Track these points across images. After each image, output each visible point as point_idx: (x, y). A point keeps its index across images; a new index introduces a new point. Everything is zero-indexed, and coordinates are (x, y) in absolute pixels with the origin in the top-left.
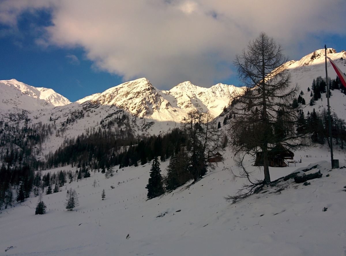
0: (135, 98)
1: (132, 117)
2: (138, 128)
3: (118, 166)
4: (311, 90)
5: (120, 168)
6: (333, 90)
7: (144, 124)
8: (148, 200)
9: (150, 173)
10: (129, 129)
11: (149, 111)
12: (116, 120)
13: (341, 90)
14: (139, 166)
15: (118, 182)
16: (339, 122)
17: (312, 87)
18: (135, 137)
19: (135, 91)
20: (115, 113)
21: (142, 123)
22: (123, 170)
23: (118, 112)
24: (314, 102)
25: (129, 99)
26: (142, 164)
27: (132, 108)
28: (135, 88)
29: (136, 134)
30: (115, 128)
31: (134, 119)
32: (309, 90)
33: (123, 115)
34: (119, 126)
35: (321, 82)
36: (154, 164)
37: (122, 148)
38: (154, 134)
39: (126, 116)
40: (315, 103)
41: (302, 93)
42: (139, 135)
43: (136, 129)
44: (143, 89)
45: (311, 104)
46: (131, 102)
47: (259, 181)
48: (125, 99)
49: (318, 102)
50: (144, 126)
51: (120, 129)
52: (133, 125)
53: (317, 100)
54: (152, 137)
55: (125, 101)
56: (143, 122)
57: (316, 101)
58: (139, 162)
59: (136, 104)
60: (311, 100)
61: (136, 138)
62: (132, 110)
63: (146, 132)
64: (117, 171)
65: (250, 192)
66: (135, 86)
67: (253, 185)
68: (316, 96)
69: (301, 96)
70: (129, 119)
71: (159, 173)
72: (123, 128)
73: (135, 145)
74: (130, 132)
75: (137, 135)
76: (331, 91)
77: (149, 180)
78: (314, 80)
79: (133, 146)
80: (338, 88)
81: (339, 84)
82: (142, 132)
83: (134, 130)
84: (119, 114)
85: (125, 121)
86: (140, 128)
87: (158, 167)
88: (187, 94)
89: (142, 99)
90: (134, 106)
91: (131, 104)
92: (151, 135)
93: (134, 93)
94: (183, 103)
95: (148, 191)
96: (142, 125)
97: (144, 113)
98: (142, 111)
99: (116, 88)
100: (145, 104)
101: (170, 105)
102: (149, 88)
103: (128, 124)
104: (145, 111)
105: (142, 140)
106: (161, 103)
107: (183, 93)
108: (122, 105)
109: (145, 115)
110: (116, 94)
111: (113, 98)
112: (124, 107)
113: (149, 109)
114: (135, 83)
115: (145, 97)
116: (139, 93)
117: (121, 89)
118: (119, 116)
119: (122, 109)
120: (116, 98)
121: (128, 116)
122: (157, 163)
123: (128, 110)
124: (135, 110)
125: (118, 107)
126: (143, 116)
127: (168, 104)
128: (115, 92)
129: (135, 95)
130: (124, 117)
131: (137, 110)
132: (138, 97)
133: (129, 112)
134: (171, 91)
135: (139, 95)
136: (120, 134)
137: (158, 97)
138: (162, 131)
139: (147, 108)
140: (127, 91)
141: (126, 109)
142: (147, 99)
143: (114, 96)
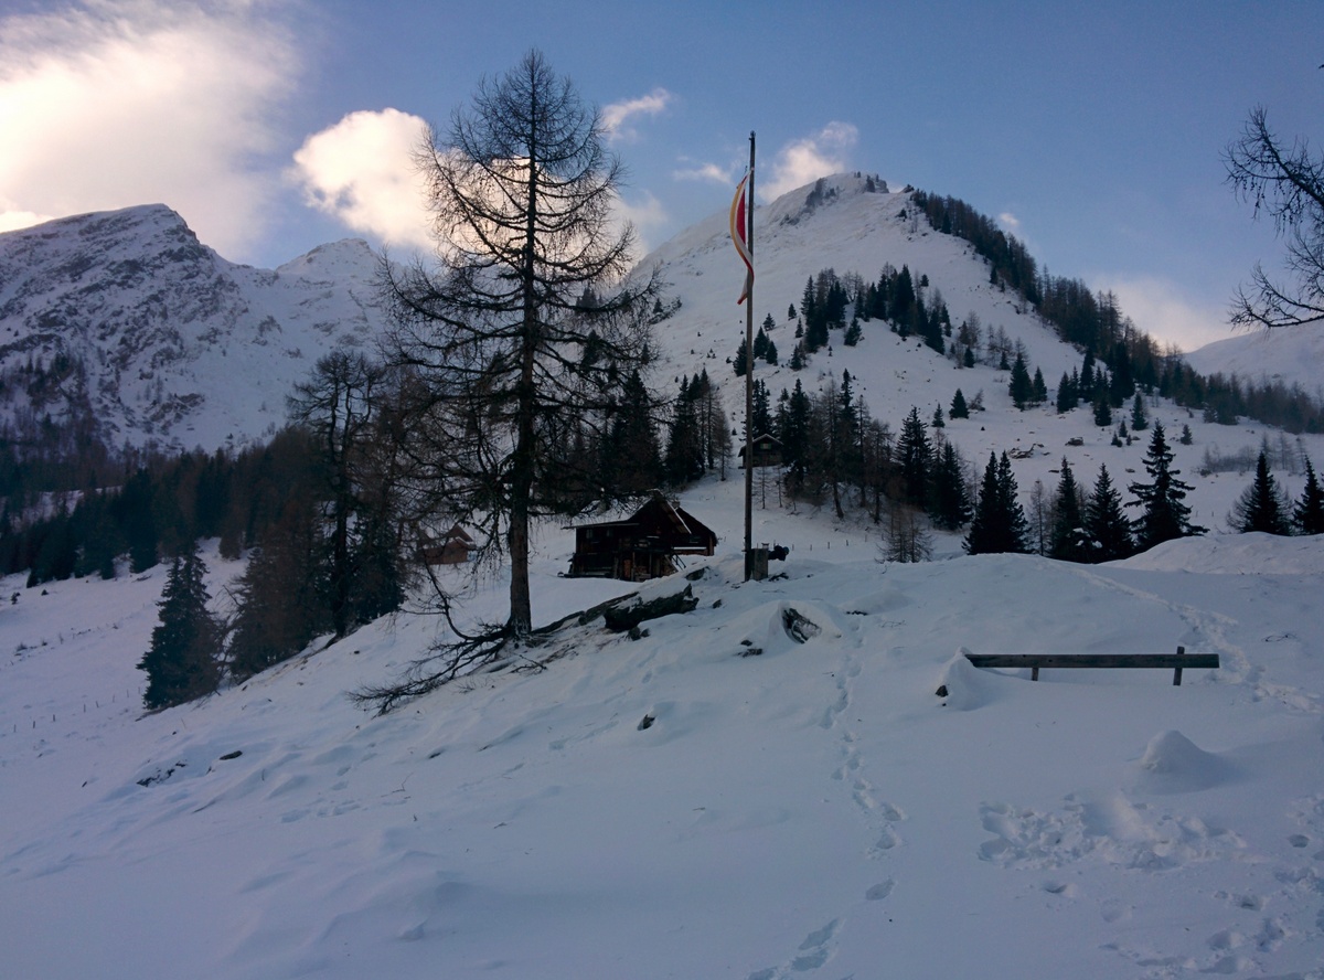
0: (114, 287)
1: (99, 369)
2: (130, 417)
3: (24, 578)
4: (799, 312)
5: (32, 583)
6: (866, 320)
7: (155, 403)
8: (145, 716)
9: (161, 604)
10: (84, 421)
11: (182, 348)
12: (25, 376)
13: (891, 321)
14: (121, 580)
15: (18, 644)
16: (872, 429)
17: (802, 306)
18: (113, 455)
19: (118, 256)
20: (19, 347)
21: (147, 397)
22: (45, 593)
23: (32, 342)
24: (805, 359)
25: (89, 290)
26: (137, 568)
27: (103, 331)
28: (116, 243)
29: (119, 441)
30: (16, 411)
31: (109, 379)
32: (792, 313)
33: (58, 356)
34: (37, 404)
35: (832, 289)
36: (181, 568)
37: (47, 498)
38: (198, 447)
39: (74, 360)
40: (807, 363)
41: (769, 323)
42: (132, 448)
43: (119, 419)
44: (155, 252)
45: (796, 364)
46: (99, 304)
47: (487, 626)
48: (67, 287)
49: (818, 359)
50: (158, 408)
51: (40, 417)
52: (106, 402)
53: (815, 351)
54: (186, 459)
55: (67, 297)
56: (153, 391)
57: (812, 356)
58: (125, 559)
59: (119, 313)
60: (796, 351)
61: (119, 458)
62: (103, 338)
63: (167, 434)
64: (14, 600)
65: (450, 669)
66: (120, 236)
67: (466, 644)
68: (814, 339)
69: (765, 334)
70: (88, 374)
71: (202, 607)
72: (56, 411)
73: (108, 489)
74: (87, 432)
75: (121, 448)
76: (861, 322)
77: (155, 635)
78: (811, 281)
79: (99, 490)
80: (881, 316)
81: (887, 303)
82: (147, 437)
83: (107, 423)
84: (37, 352)
85: (69, 384)
86: (139, 416)
87: (197, 582)
88: (350, 292)
89: (149, 293)
90: (112, 322)
91: (98, 312)
92: (183, 449)
93: (113, 267)
94: (333, 326)
95: (150, 678)
96: (147, 404)
97: (160, 354)
98: (146, 344)
99: (28, 238)
100: (164, 315)
101: (275, 330)
102: (181, 250)
103: (79, 398)
104: (165, 345)
105: (144, 468)
106: (235, 321)
107: (333, 284)
108: (53, 311)
109: (162, 363)
110: (23, 264)
111: (10, 279)
112: (62, 323)
113: (182, 341)
114: (119, 221)
115: (164, 288)
116: (134, 266)
117: (50, 241)
118: (39, 362)
119: (51, 331)
120: (22, 279)
121: (81, 363)
122: (195, 566)
123: (81, 336)
124: (118, 337)
125: (34, 321)
126: (153, 367)
127: (269, 324)
128: (17, 253)
129: (119, 272)
130: (64, 365)
131: (123, 341)
132: (130, 282)
133: (87, 345)
134: (280, 272)
135: (137, 275)
136: (40, 437)
137: (223, 291)
138: (237, 437)
139: (175, 336)
140: (80, 253)
141: (72, 330)
142: (172, 294)
143: (17, 272)
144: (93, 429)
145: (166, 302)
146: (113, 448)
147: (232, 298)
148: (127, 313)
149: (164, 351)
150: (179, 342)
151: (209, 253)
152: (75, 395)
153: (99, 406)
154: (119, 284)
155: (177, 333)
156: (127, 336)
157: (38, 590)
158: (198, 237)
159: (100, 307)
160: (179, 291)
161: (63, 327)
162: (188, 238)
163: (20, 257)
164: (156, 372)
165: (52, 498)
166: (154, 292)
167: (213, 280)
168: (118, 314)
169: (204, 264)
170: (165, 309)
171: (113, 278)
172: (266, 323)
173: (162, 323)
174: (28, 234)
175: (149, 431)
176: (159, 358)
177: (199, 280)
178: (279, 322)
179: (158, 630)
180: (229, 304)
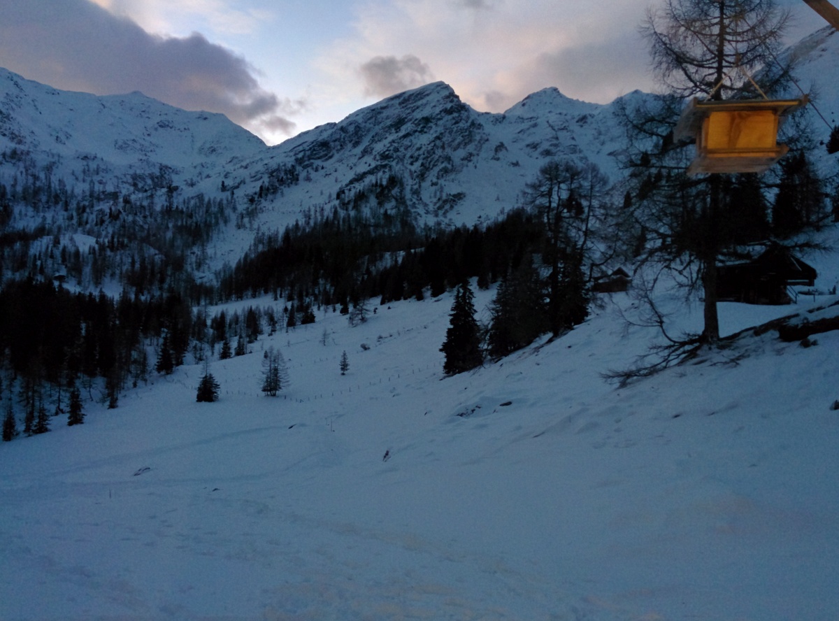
0: (417, 134)
1: (410, 182)
2: (427, 208)
3: (379, 300)
5: (383, 303)
7: (439, 199)
8: (444, 378)
9: (451, 315)
10: (404, 212)
11: (453, 166)
12: (374, 188)
14: (426, 301)
15: (378, 336)
18: (418, 230)
19: (418, 115)
20: (371, 172)
21: (435, 196)
22: (389, 308)
23: (377, 169)
25: (405, 136)
26: (435, 295)
27: (412, 160)
28: (418, 108)
29: (421, 223)
30: (371, 208)
31: (415, 187)
33: (390, 176)
34: (380, 204)
36: (460, 295)
37: (387, 255)
38: (464, 224)
39: (398, 178)
42: (428, 226)
43: (421, 210)
44: (437, 110)
46: (409, 144)
47: (689, 335)
48: (393, 136)
50: (441, 202)
51: (382, 211)
52: (414, 200)
54: (458, 230)
55: (394, 142)
56: (438, 193)
58: (428, 289)
61: (422, 232)
62: (412, 164)
63: (446, 217)
64: (375, 311)
65: (664, 361)
66: (419, 103)
67: (673, 346)
70: (405, 185)
71: (472, 317)
72: (390, 207)
73: (417, 250)
74: (405, 219)
75: (423, 226)
77: (448, 332)
79: (413, 251)
82: (435, 219)
83: (415, 212)
84: (380, 174)
85: (395, 191)
86: (431, 207)
87: (470, 303)
88: (548, 122)
89: (435, 135)
90: (416, 154)
91: (409, 149)
92: (455, 226)
93: (416, 122)
94: (537, 144)
95: (446, 357)
96: (435, 200)
97: (441, 170)
98: (434, 165)
99: (373, 110)
100: (443, 147)
101: (504, 150)
102: (452, 107)
103: (401, 199)
104: (443, 165)
105: (435, 237)
106: (481, 146)
107: (537, 118)
108: (387, 150)
109: (442, 176)
110: (372, 125)
111: (365, 135)
112: (391, 157)
113: (453, 162)
114: (418, 94)
115: (443, 131)
116: (427, 120)
117: (384, 110)
118: (381, 179)
119: (386, 162)
120: (372, 134)
121: (401, 179)
122: (468, 293)
123: (401, 163)
124: (419, 163)
125: (378, 157)
126: (438, 178)
127: (501, 147)
128: (369, 119)
129: (420, 125)
130: (393, 181)
131: (422, 165)
132: (425, 130)
133: (404, 169)
134: (507, 115)
135: (429, 125)
136: (382, 222)
137: (475, 130)
138: (483, 217)
139: (448, 159)
140: (399, 115)
141: (396, 160)
142: (447, 134)
143: (369, 130)
144: (408, 216)
145: (444, 139)
146: (419, 226)
147: (479, 133)
148: (424, 148)
149: (443, 168)
150: (451, 162)
151: (467, 107)
152: (398, 198)
153: (411, 203)
154: (420, 132)
155: (450, 157)
156: (425, 161)
157: (386, 306)
158: (461, 99)
159: (410, 146)
160: (450, 133)
161: (392, 159)
162: (455, 99)
163: (370, 121)
164: (439, 181)
165: (390, 255)
166: (438, 134)
167: (469, 124)
168: (419, 149)
169: (464, 114)
170: (444, 144)
171: (416, 129)
172: (499, 146)
173: (442, 152)
174: (373, 108)
175: (437, 215)
176: (441, 173)
177: (461, 125)
178: (506, 145)
179: (449, 329)
180: (478, 138)
